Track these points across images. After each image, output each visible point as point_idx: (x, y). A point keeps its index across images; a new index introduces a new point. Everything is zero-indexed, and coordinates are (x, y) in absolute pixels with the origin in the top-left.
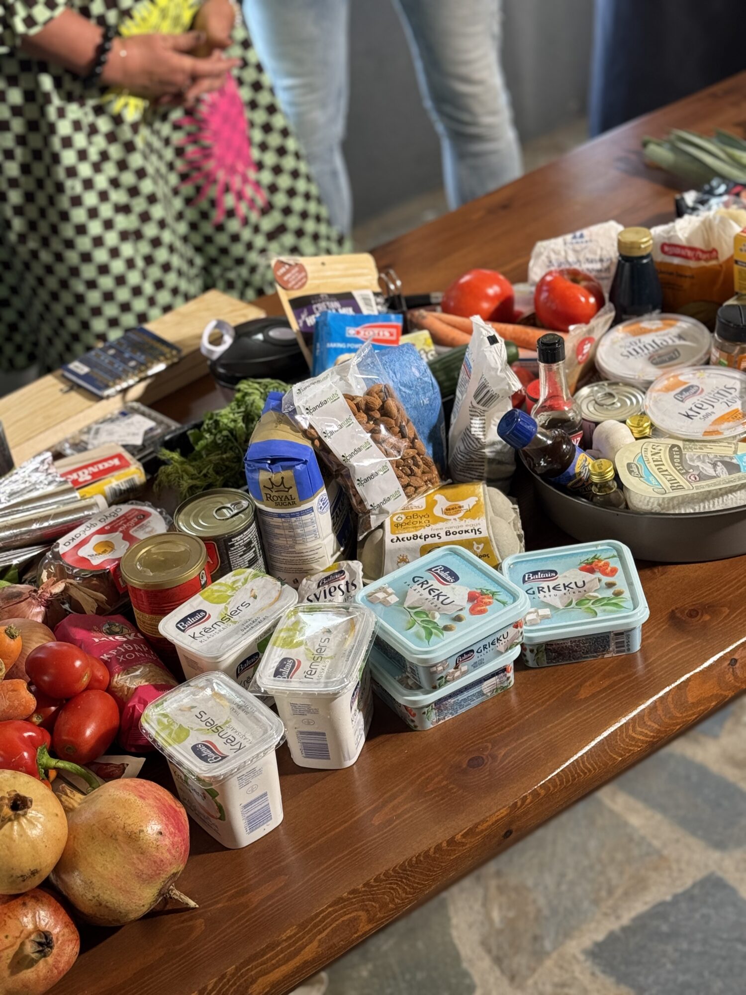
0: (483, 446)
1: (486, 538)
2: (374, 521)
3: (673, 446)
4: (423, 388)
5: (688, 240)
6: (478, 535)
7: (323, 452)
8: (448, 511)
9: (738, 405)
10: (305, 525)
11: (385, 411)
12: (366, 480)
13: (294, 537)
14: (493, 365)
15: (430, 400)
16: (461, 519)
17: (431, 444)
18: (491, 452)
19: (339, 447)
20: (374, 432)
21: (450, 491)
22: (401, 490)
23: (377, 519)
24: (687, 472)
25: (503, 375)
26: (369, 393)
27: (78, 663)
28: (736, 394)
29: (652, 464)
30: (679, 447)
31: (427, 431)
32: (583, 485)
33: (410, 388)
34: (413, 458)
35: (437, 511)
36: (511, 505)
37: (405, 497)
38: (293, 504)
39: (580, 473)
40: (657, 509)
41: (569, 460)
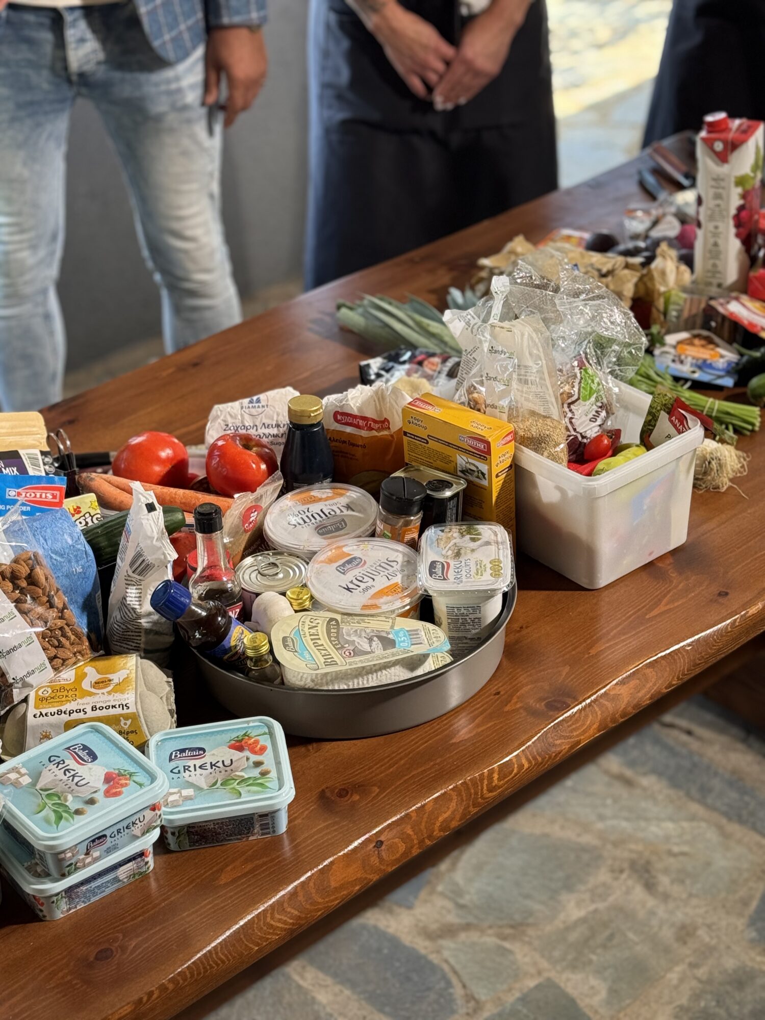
0: (139, 617)
1: (134, 713)
2: (17, 695)
3: (331, 620)
4: (76, 556)
5: (360, 409)
6: (126, 711)
8: (97, 684)
9: (398, 579)
11: (32, 580)
12: (9, 652)
14: (149, 534)
15: (83, 567)
16: (109, 693)
17: (86, 613)
18: (148, 622)
20: (18, 602)
21: (102, 664)
22: (47, 662)
23: (20, 693)
24: (343, 647)
25: (158, 544)
26: (16, 561)
28: (398, 567)
29: (309, 638)
30: (337, 621)
31: (80, 600)
32: (239, 658)
33: (61, 555)
34: (61, 629)
35: (86, 685)
36: (165, 678)
37: (51, 670)
39: (236, 646)
40: (310, 685)
41: (224, 633)
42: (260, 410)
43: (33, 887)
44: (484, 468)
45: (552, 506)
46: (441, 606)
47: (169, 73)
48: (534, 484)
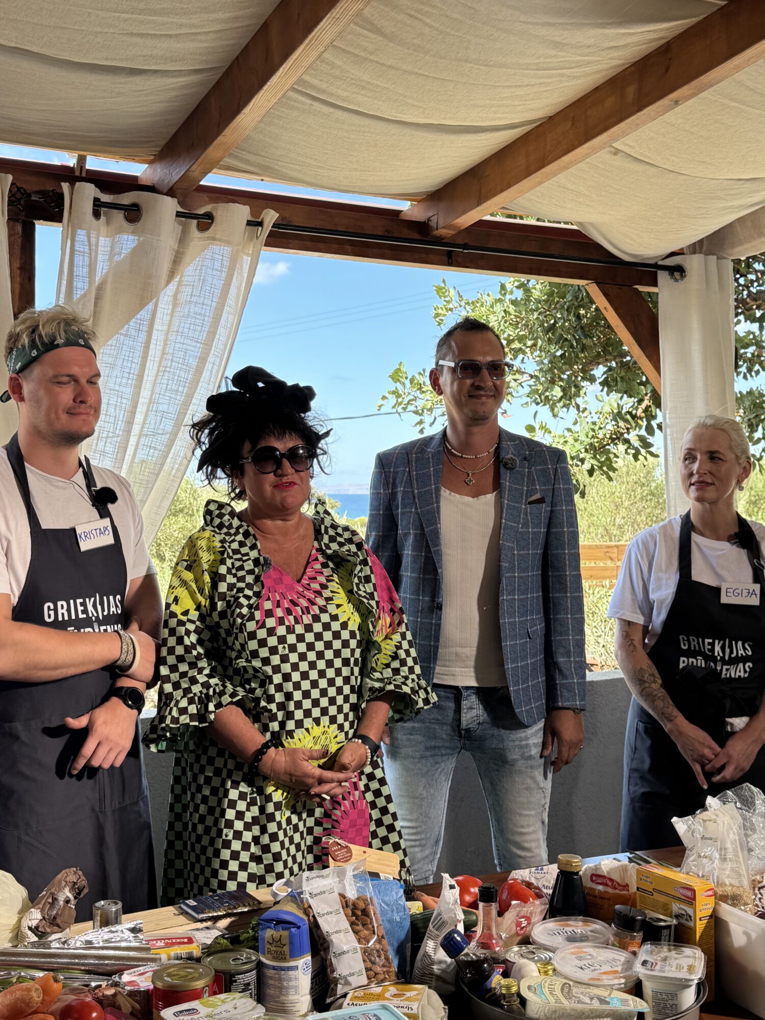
0: (433, 963)
1: (415, 1014)
2: (340, 990)
3: (566, 984)
4: (397, 908)
5: (608, 872)
6: (410, 1011)
7: (315, 926)
8: (395, 996)
9: (619, 969)
10: (290, 980)
11: (365, 912)
12: (340, 955)
13: (281, 988)
14: (448, 901)
15: (401, 918)
16: (401, 1000)
17: (398, 957)
18: (438, 969)
19: (326, 925)
20: (352, 924)
21: (400, 987)
22: (364, 970)
23: (342, 989)
24: (570, 998)
25: (452, 907)
26: (358, 899)
28: (621, 963)
29: (547, 990)
30: (570, 985)
31: (396, 945)
32: (497, 999)
33: (388, 905)
34: (378, 951)
35: (387, 995)
36: (442, 1005)
37: (366, 978)
38: (284, 959)
39: (495, 988)
40: (543, 1018)
41: (487, 977)
42: (543, 875)
44: (690, 911)
45: (741, 949)
46: (648, 988)
48: (728, 932)
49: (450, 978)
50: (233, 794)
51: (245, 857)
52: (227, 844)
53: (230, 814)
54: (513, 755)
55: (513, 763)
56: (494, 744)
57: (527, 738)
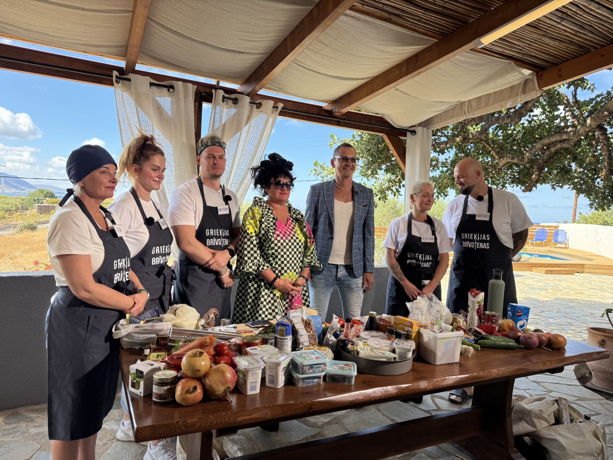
0: (329, 341)
2: (301, 346)
3: (371, 348)
4: (319, 325)
5: (384, 319)
7: (293, 327)
8: (318, 349)
9: (388, 345)
10: (285, 342)
11: (309, 324)
12: (301, 336)
13: (282, 345)
14: (335, 322)
15: (320, 328)
16: (320, 350)
17: (318, 339)
18: (331, 342)
19: (297, 326)
20: (305, 327)
22: (308, 341)
24: (373, 352)
25: (336, 324)
26: (307, 320)
27: (226, 348)
29: (366, 349)
30: (373, 349)
31: (318, 335)
32: (349, 351)
33: (316, 322)
34: (313, 336)
35: (316, 348)
36: (332, 353)
37: (309, 343)
38: (284, 336)
39: (349, 349)
40: (364, 357)
41: (347, 345)
42: (364, 318)
43: (295, 375)
44: (411, 330)
45: (427, 342)
46: (397, 351)
47: (357, 279)
48: (422, 337)
49: (335, 346)
50: (263, 293)
51: (267, 313)
52: (261, 309)
53: (262, 299)
54: (353, 286)
55: (353, 289)
56: (347, 283)
57: (358, 281)
